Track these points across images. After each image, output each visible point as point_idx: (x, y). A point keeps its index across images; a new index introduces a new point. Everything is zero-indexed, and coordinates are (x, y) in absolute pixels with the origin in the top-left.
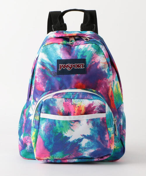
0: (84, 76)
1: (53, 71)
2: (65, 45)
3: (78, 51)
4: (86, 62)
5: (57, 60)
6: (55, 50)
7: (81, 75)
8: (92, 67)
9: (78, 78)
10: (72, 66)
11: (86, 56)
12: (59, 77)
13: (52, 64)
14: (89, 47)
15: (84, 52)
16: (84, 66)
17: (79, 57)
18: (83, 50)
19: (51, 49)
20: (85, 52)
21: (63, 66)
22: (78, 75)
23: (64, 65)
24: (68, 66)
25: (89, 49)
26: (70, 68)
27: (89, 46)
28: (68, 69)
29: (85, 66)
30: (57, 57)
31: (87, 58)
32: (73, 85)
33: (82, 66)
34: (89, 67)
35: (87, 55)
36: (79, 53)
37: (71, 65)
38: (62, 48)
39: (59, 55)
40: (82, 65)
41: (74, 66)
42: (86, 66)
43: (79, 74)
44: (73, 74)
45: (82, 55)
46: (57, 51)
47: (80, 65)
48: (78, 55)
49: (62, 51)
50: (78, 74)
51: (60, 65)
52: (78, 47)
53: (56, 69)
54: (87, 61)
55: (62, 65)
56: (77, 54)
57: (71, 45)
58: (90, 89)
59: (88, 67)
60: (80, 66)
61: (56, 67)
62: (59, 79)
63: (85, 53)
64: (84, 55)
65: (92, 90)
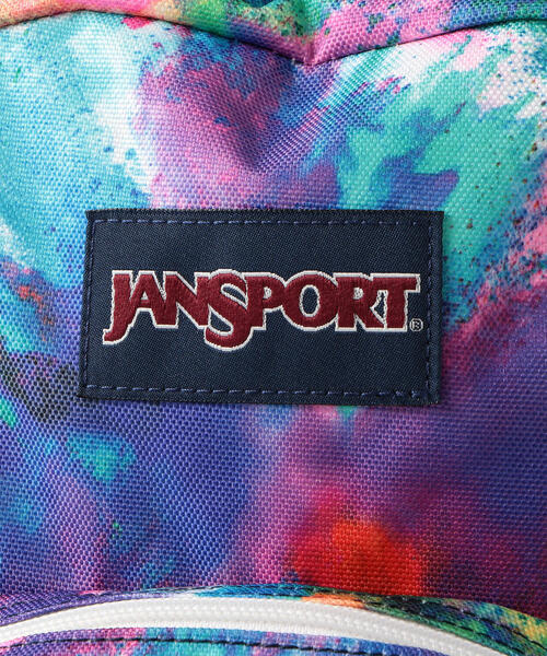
0: (405, 430)
1: (32, 357)
2: (212, 33)
3: (359, 111)
4: (442, 258)
5: (92, 215)
6: (78, 87)
7: (377, 416)
8: (526, 320)
9: (329, 455)
10: (257, 302)
11: (449, 178)
12: (100, 429)
13: (26, 266)
14: (503, 66)
15: (426, 126)
16: (420, 307)
17: (359, 192)
18: (414, 99)
19: (36, 73)
20: (443, 127)
21: (154, 293)
22: (334, 416)
23: (173, 285)
24: (210, 291)
25: (495, 95)
26: (243, 320)
27: (505, 49)
28: (215, 331)
29: (431, 304)
30: (96, 182)
31: (456, 207)
32: (268, 547)
33: (396, 301)
34: (488, 321)
35: (462, 161)
36: (360, 140)
37: (255, 287)
38: (157, 70)
39: (118, 157)
40: (396, 288)
41: (285, 297)
42: (446, 308)
43: (352, 401)
44: (274, 400)
45: (399, 168)
46: (98, 108)
47: (371, 289)
48: (353, 165)
49: (158, 111)
50: (337, 401)
51: (123, 283)
52: (371, 65)
53: (75, 330)
54: (463, 238)
55: (146, 284)
56: (341, 145)
57: (289, 43)
58: (488, 609)
59: (466, 318)
60: (363, 310)
61: (77, 305)
62: (102, 459)
63: (441, 141)
64: (431, 164)
65: (512, 617)
